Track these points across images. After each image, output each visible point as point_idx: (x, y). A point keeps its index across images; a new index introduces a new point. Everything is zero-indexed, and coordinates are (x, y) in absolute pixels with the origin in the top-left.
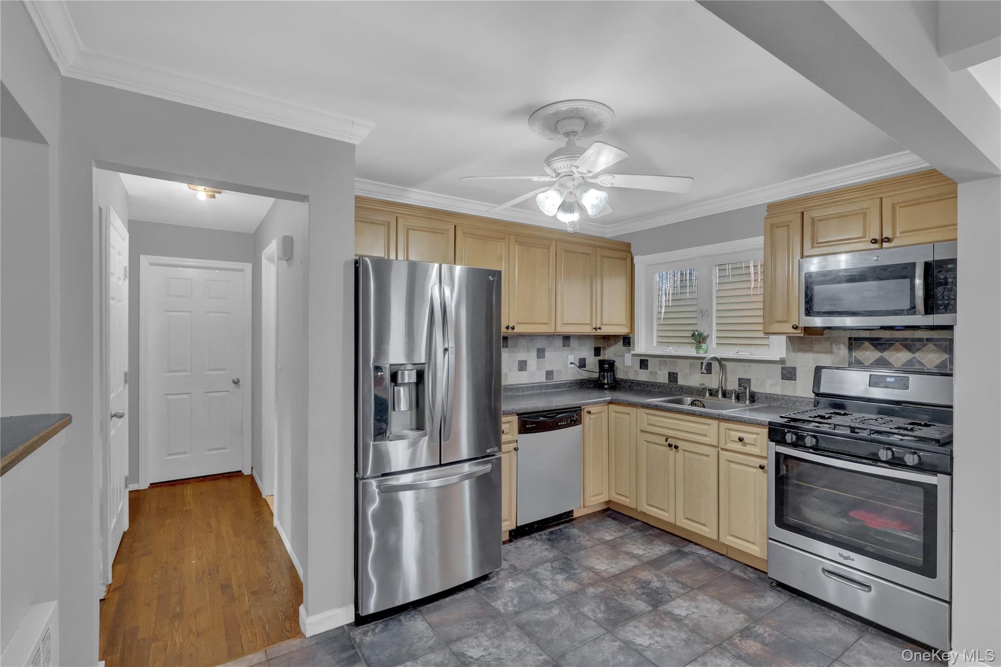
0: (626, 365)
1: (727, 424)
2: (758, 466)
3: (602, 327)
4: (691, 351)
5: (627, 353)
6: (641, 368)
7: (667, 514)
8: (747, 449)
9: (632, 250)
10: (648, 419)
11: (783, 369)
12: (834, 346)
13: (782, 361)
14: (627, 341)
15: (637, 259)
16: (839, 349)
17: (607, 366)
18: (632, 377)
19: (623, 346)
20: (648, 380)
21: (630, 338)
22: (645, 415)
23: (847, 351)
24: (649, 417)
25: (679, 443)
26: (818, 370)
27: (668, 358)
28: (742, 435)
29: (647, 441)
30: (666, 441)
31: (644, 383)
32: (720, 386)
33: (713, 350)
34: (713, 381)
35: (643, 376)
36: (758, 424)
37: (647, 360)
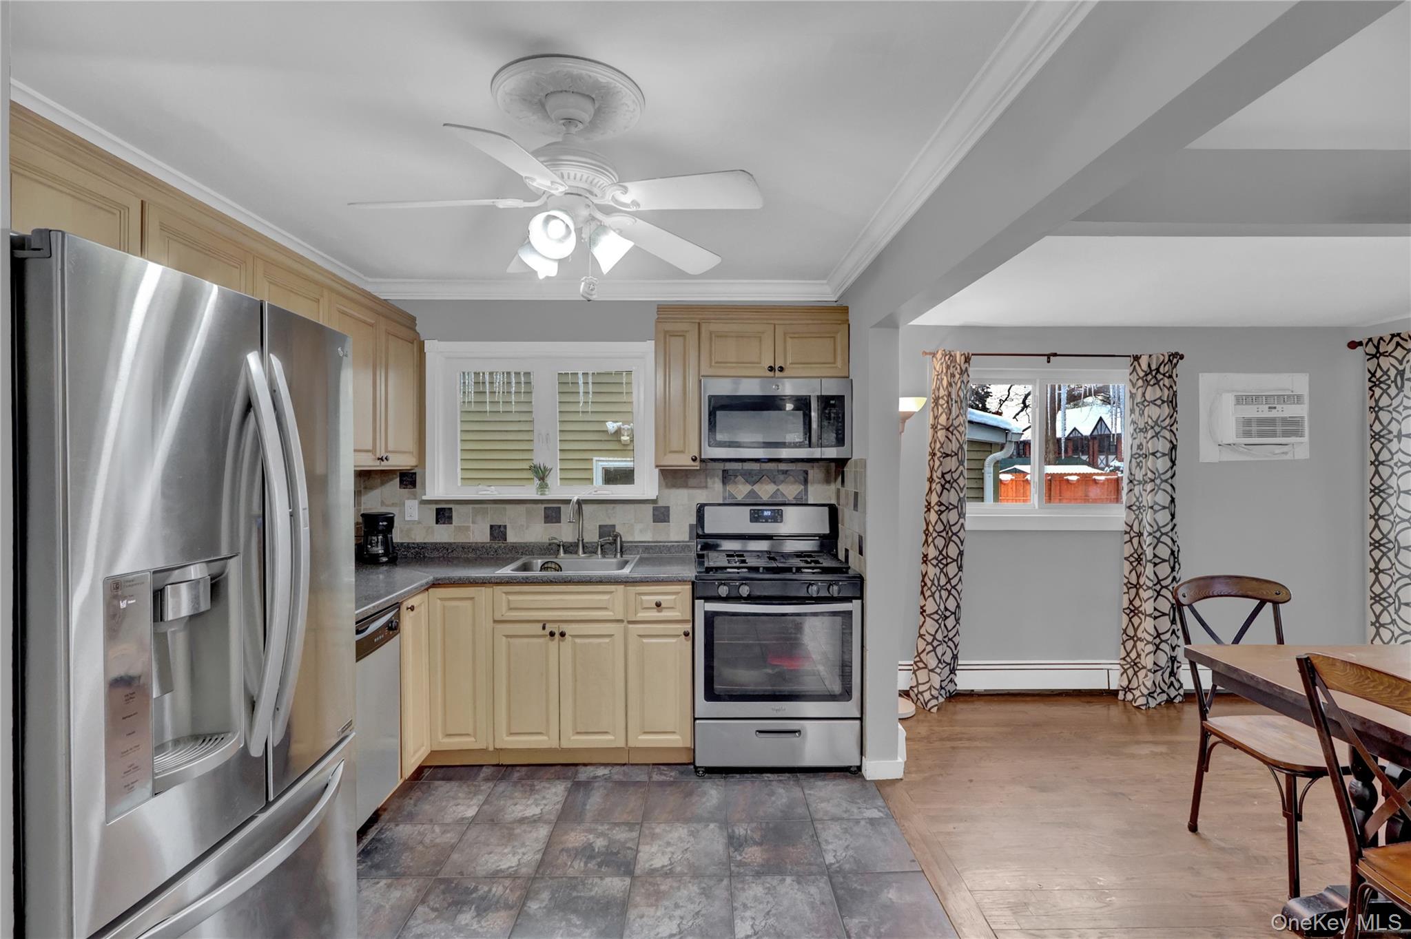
0: (407, 519)
1: (638, 588)
2: (682, 633)
3: (390, 455)
4: (529, 491)
5: (408, 499)
6: (437, 522)
7: (545, 738)
8: (665, 614)
9: (417, 328)
10: (509, 601)
11: (655, 509)
12: (710, 483)
13: (654, 501)
14: (408, 479)
15: (429, 346)
17: (385, 523)
18: (419, 537)
19: (400, 488)
20: (452, 541)
21: (415, 474)
22: (504, 595)
23: (721, 485)
24: (511, 598)
25: (565, 628)
26: (700, 510)
27: (490, 504)
28: (656, 598)
29: (507, 636)
30: (544, 628)
31: (447, 546)
32: (581, 539)
33: (557, 490)
34: (565, 532)
35: (443, 534)
36: (680, 581)
37: (451, 509)
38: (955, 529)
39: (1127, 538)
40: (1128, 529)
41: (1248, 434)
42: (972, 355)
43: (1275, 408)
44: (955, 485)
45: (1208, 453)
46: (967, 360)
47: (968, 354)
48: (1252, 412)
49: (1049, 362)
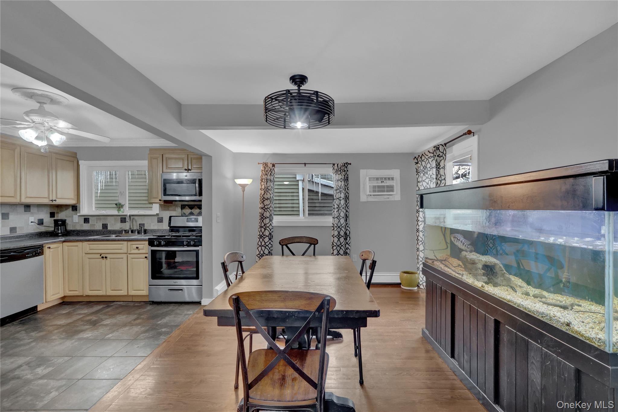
0: (74, 221)
1: (131, 243)
2: (144, 257)
3: (57, 200)
4: (115, 212)
5: (75, 215)
6: (84, 223)
7: (101, 292)
8: (141, 251)
9: (77, 156)
10: (89, 247)
11: (158, 218)
12: (176, 208)
13: (157, 215)
14: (75, 208)
15: (81, 162)
16: (178, 209)
17: (61, 223)
18: (78, 228)
19: (72, 211)
20: (89, 229)
21: (77, 206)
22: (88, 245)
23: (181, 210)
24: (90, 246)
25: (107, 255)
26: (170, 217)
27: (102, 216)
28: (137, 246)
29: (89, 258)
30: (100, 255)
31: (87, 231)
32: (130, 228)
33: (127, 211)
34: (126, 226)
35: (86, 227)
36: (145, 240)
37: (89, 218)
38: (268, 225)
39: (332, 228)
40: (333, 225)
41: (374, 191)
42: (275, 164)
43: (383, 182)
44: (268, 210)
45: (363, 198)
46: (273, 165)
47: (274, 163)
48: (376, 183)
49: (305, 166)
